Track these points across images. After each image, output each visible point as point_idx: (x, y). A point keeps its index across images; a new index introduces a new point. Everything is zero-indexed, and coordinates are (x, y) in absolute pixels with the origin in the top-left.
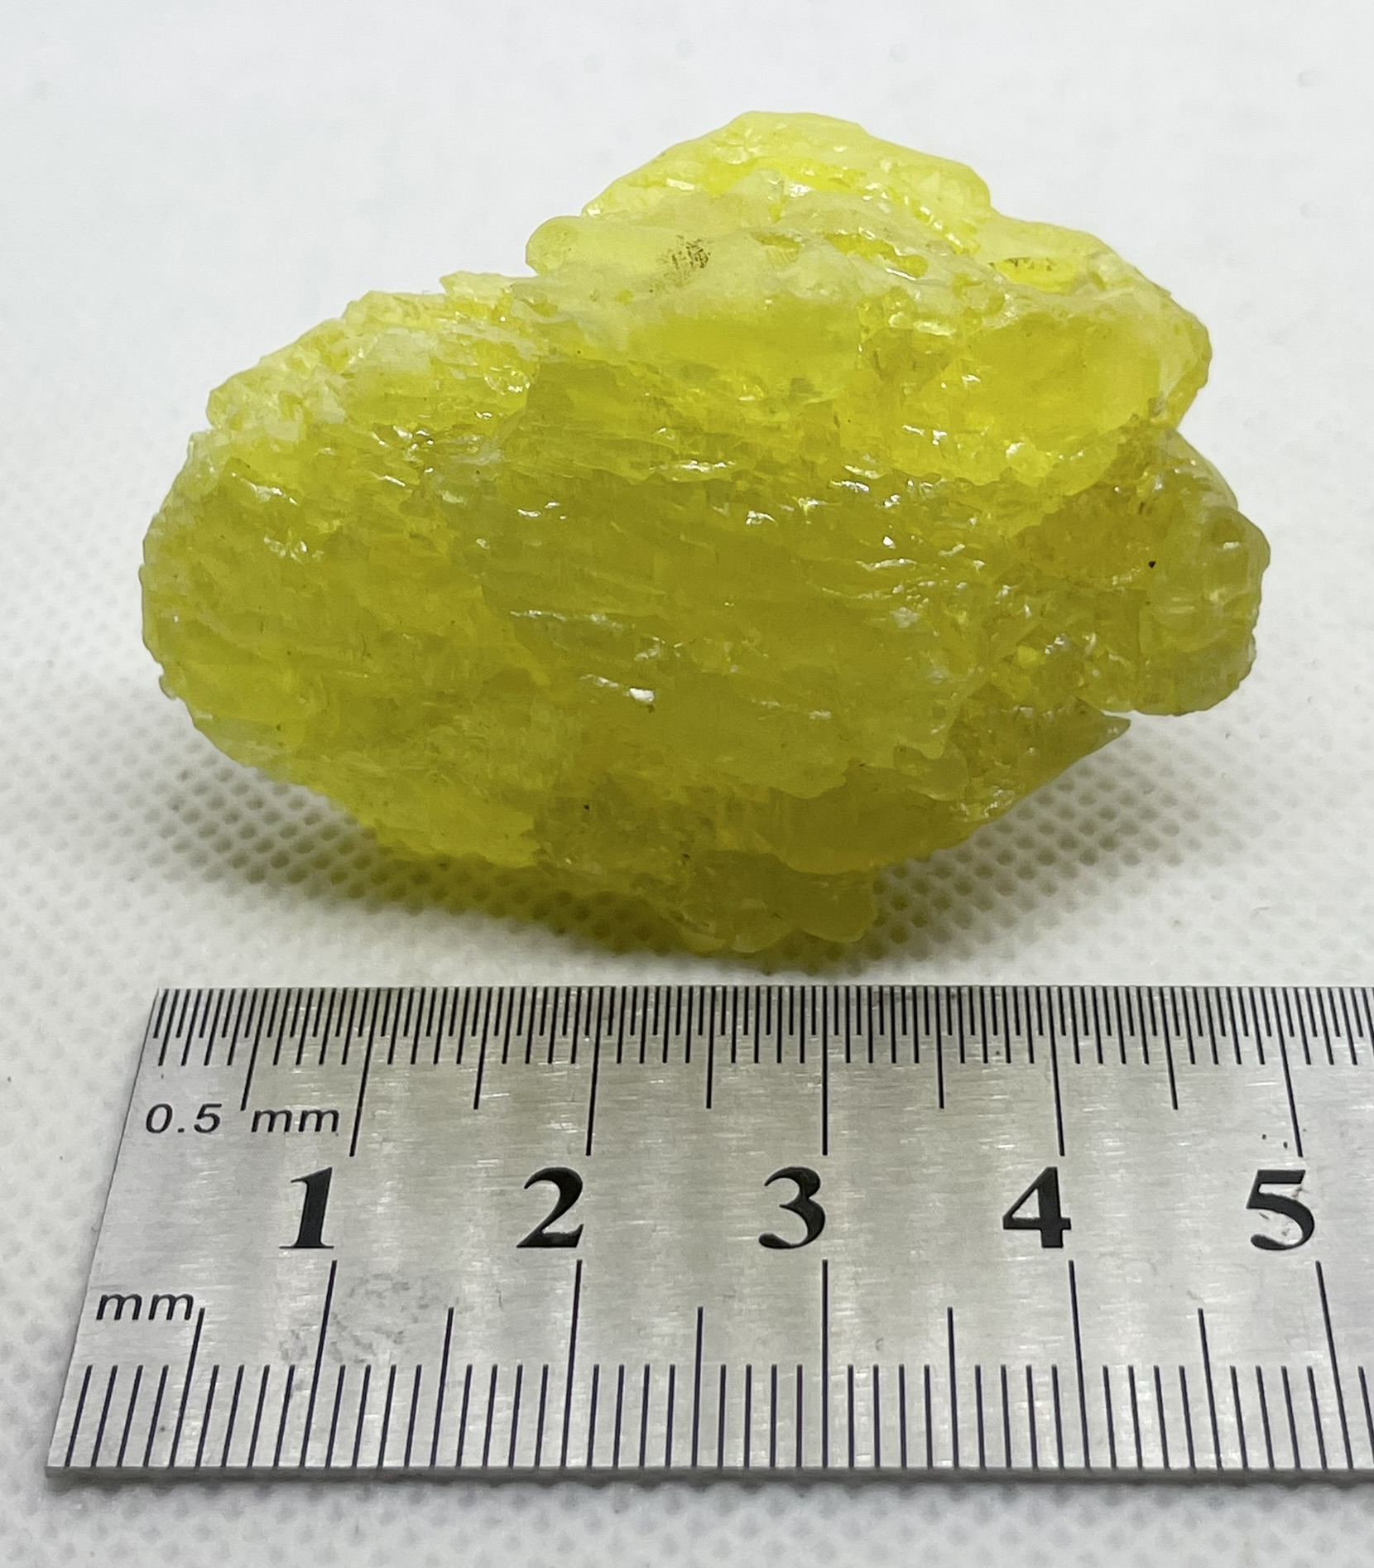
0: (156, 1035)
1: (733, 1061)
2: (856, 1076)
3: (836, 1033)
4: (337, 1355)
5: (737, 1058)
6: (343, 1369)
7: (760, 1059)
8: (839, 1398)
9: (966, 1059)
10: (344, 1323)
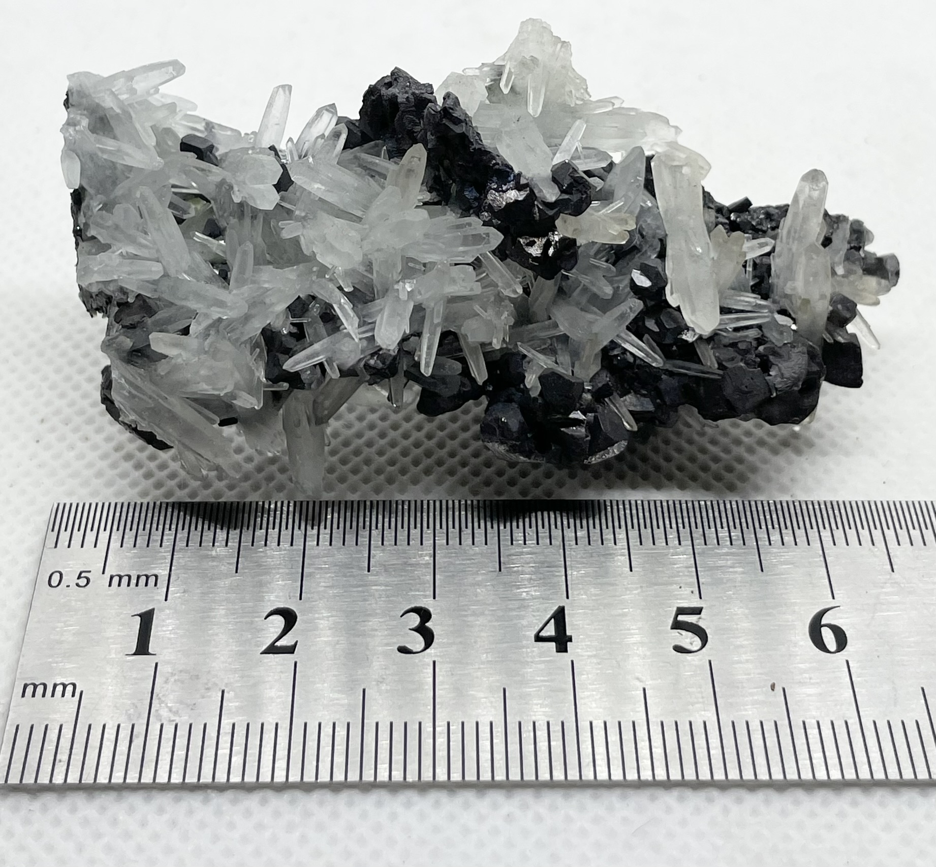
0: (53, 530)
1: (383, 544)
2: (452, 553)
3: (441, 527)
4: (159, 717)
5: (385, 543)
6: (162, 726)
7: (398, 543)
8: (441, 741)
9: (514, 542)
10: (163, 699)
